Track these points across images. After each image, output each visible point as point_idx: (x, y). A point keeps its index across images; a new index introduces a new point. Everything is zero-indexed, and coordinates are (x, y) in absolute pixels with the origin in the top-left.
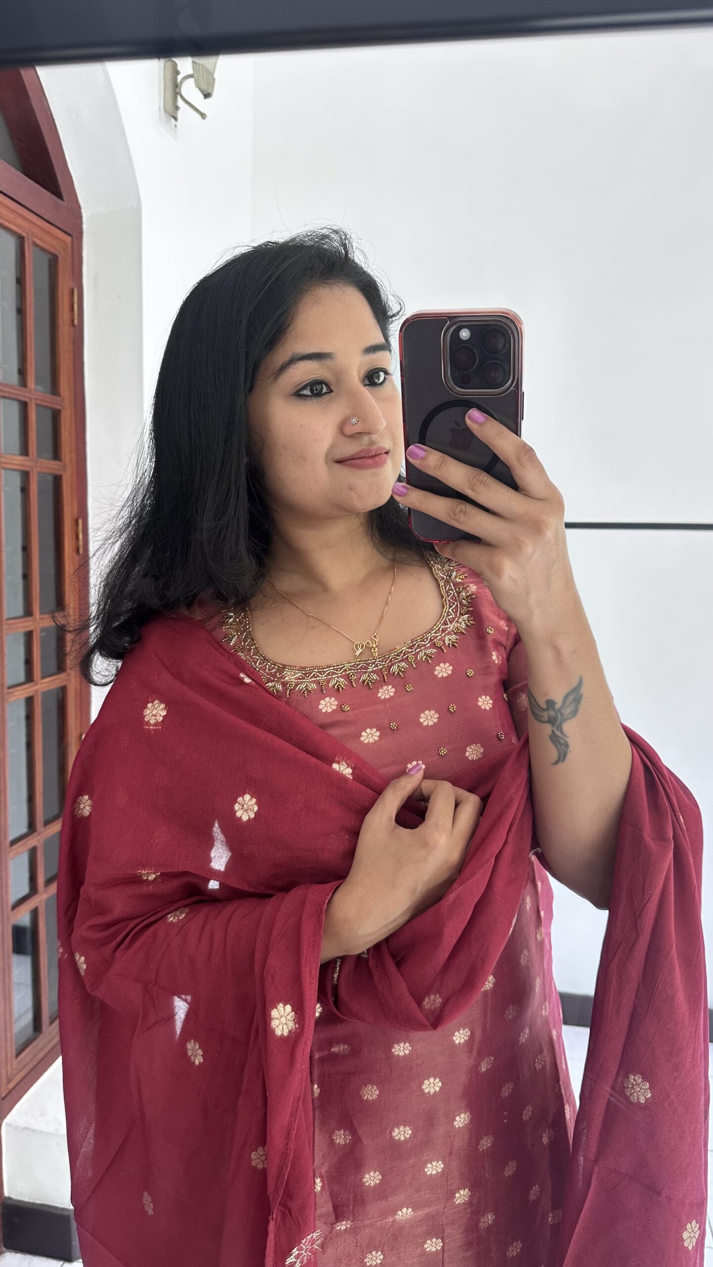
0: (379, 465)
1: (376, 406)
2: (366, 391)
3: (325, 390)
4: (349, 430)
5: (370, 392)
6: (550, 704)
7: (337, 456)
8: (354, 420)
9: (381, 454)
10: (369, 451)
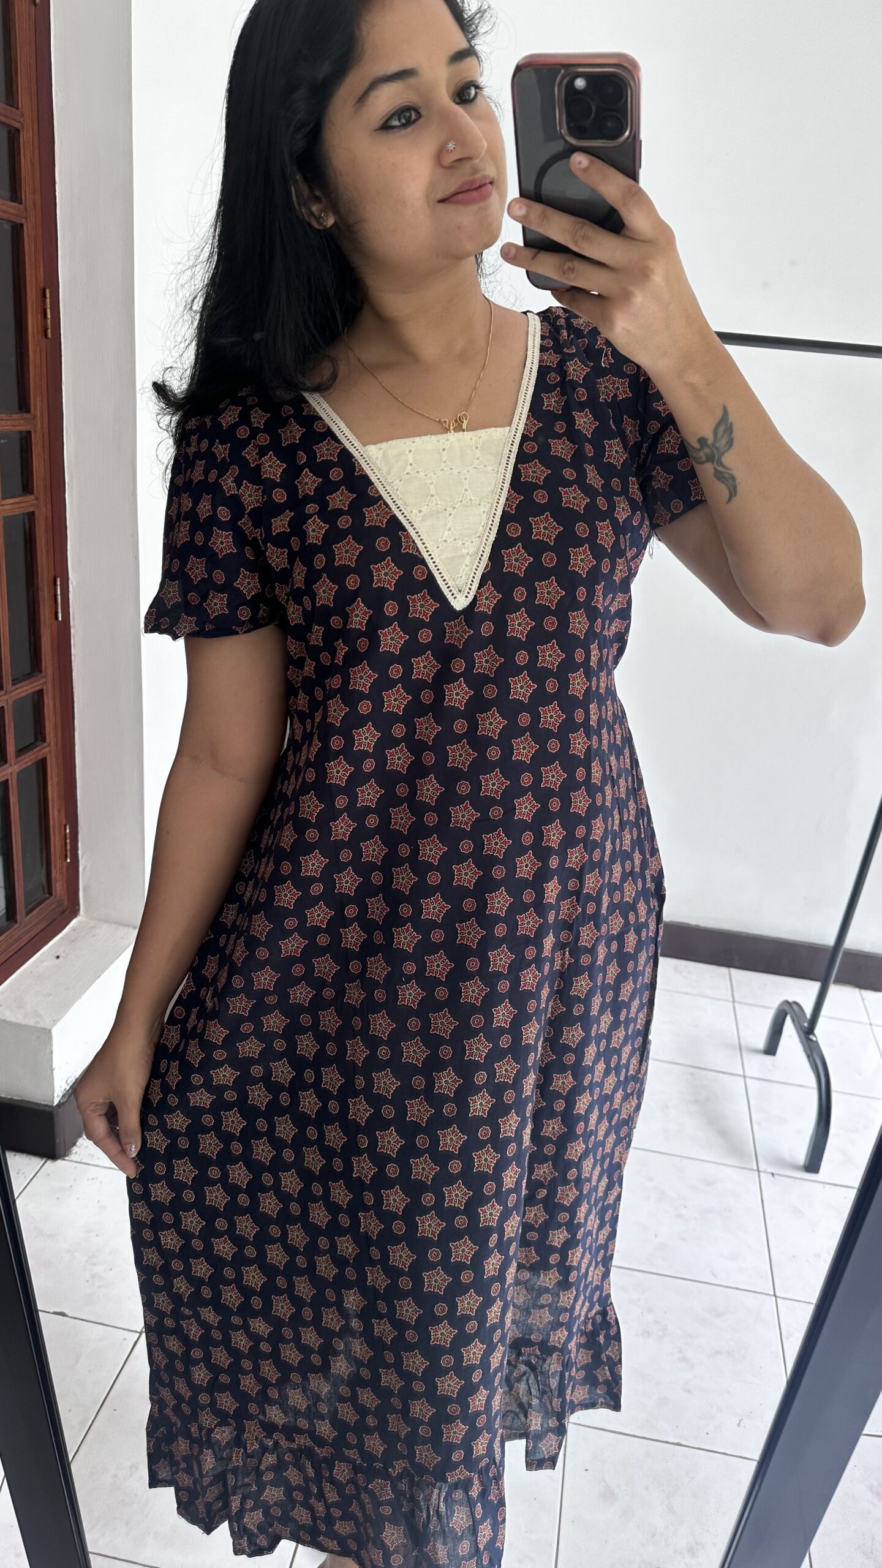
0: (485, 198)
1: (476, 127)
2: (459, 110)
3: (413, 117)
4: (448, 159)
5: (467, 113)
6: (702, 441)
7: (440, 195)
8: (451, 146)
9: (485, 185)
10: (473, 181)
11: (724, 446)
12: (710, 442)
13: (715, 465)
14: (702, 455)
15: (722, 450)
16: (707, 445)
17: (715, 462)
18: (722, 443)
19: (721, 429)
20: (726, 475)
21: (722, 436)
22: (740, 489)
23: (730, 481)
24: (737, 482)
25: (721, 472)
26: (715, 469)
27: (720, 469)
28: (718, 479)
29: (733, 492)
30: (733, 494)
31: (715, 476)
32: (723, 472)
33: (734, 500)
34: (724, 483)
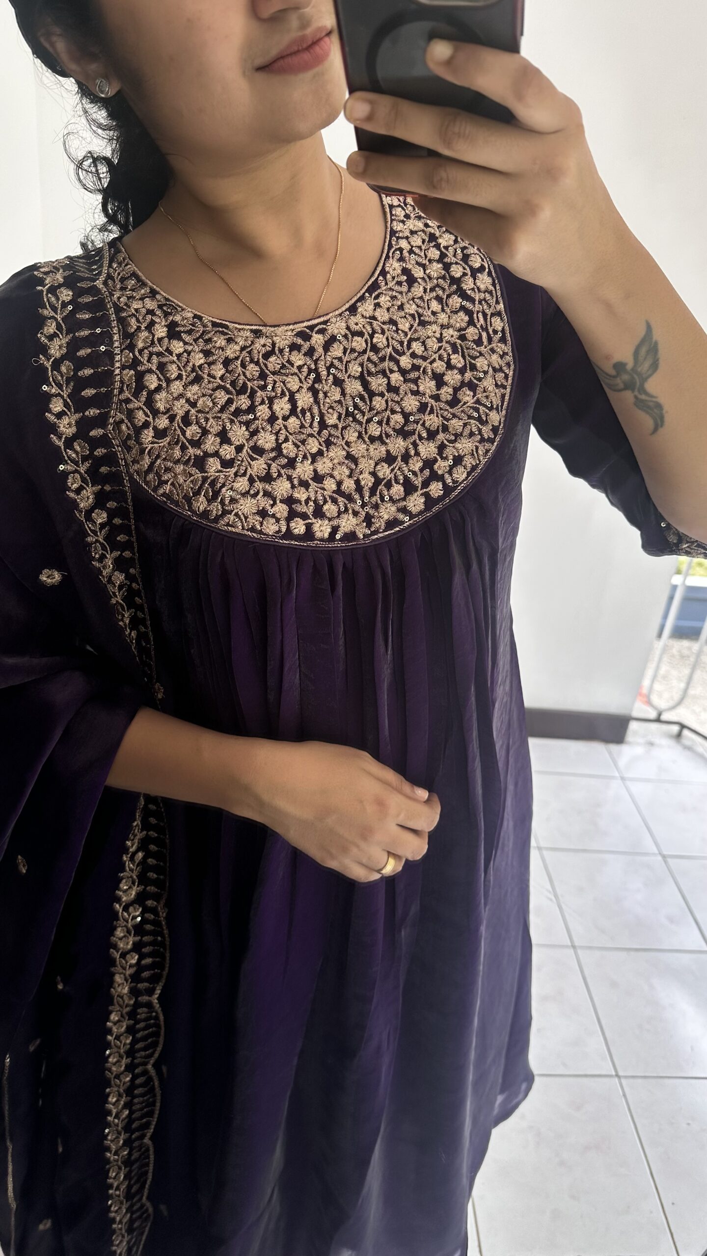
11: (648, 370)
12: (630, 366)
13: (636, 393)
14: (619, 382)
16: (626, 371)
17: (636, 390)
18: (645, 367)
19: (644, 350)
20: (651, 404)
21: (645, 359)
22: (667, 419)
23: (655, 410)
24: (664, 412)
25: (642, 401)
26: (636, 397)
27: (643, 397)
28: (640, 408)
29: (659, 422)
30: (659, 423)
31: (635, 404)
32: (646, 400)
33: (661, 430)
34: (647, 413)
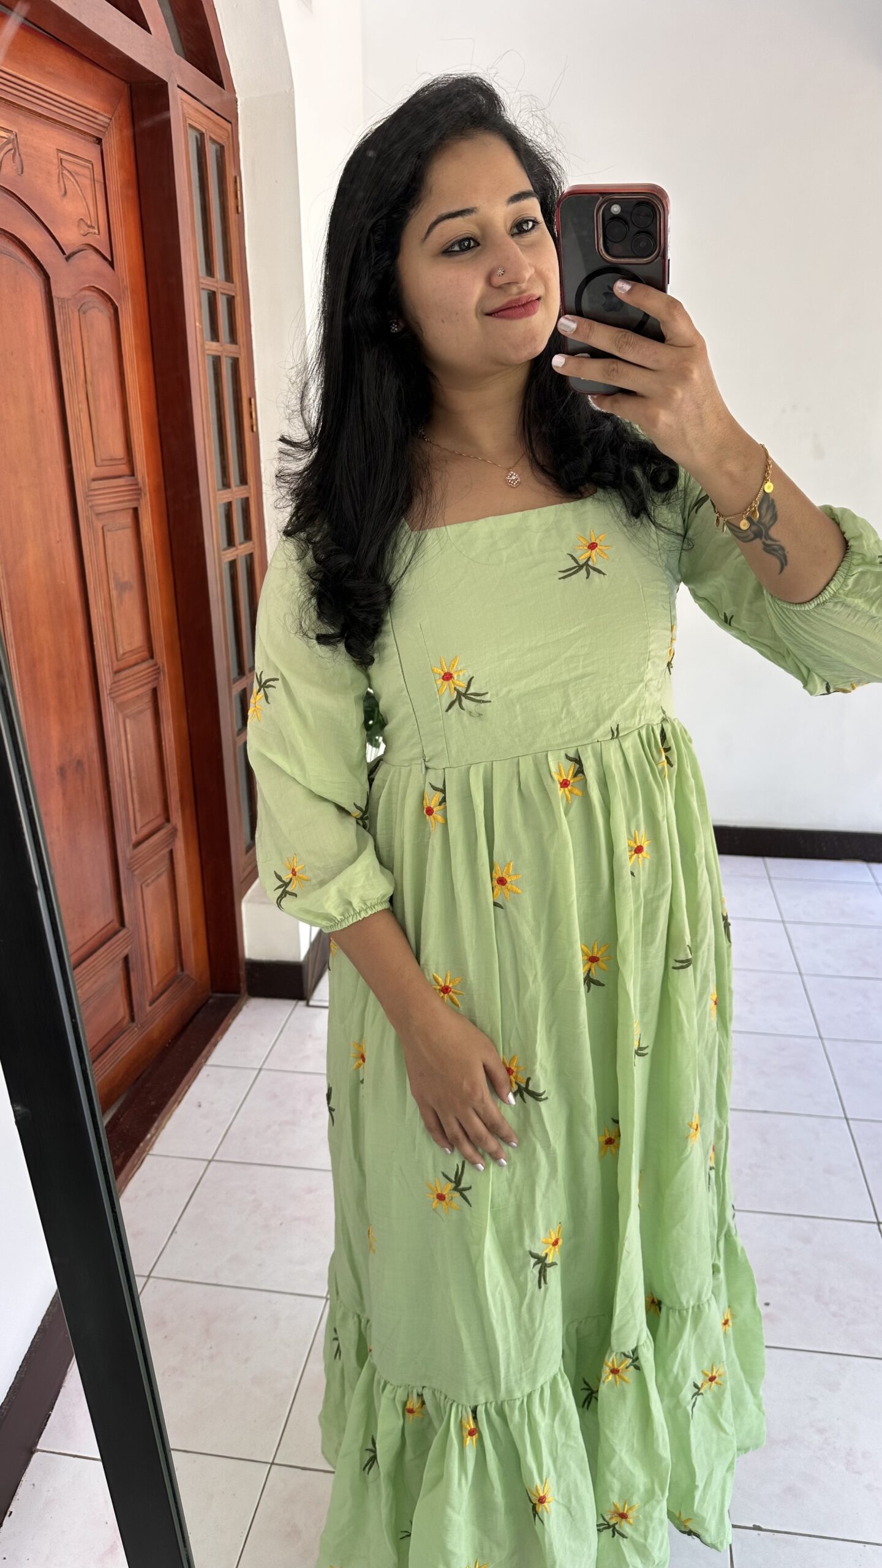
0: (531, 312)
2: (510, 241)
3: (472, 244)
4: (497, 283)
7: (488, 310)
8: (500, 272)
9: (531, 302)
10: (521, 299)
11: (769, 522)
12: (756, 518)
13: (764, 540)
14: (750, 533)
15: (768, 525)
17: (763, 537)
18: (767, 519)
19: (765, 507)
20: (775, 547)
21: (767, 513)
22: (789, 558)
23: (780, 552)
24: (786, 552)
25: (769, 545)
26: (764, 543)
27: (769, 542)
28: (768, 552)
29: (784, 563)
30: (784, 561)
31: (764, 549)
32: (772, 545)
33: (786, 568)
34: (773, 554)
